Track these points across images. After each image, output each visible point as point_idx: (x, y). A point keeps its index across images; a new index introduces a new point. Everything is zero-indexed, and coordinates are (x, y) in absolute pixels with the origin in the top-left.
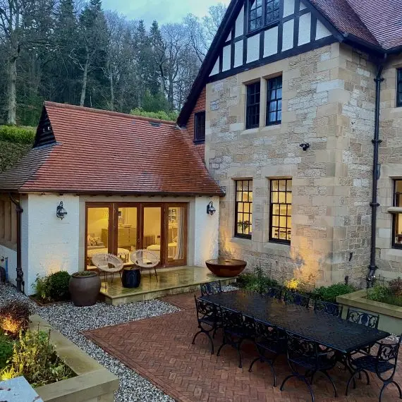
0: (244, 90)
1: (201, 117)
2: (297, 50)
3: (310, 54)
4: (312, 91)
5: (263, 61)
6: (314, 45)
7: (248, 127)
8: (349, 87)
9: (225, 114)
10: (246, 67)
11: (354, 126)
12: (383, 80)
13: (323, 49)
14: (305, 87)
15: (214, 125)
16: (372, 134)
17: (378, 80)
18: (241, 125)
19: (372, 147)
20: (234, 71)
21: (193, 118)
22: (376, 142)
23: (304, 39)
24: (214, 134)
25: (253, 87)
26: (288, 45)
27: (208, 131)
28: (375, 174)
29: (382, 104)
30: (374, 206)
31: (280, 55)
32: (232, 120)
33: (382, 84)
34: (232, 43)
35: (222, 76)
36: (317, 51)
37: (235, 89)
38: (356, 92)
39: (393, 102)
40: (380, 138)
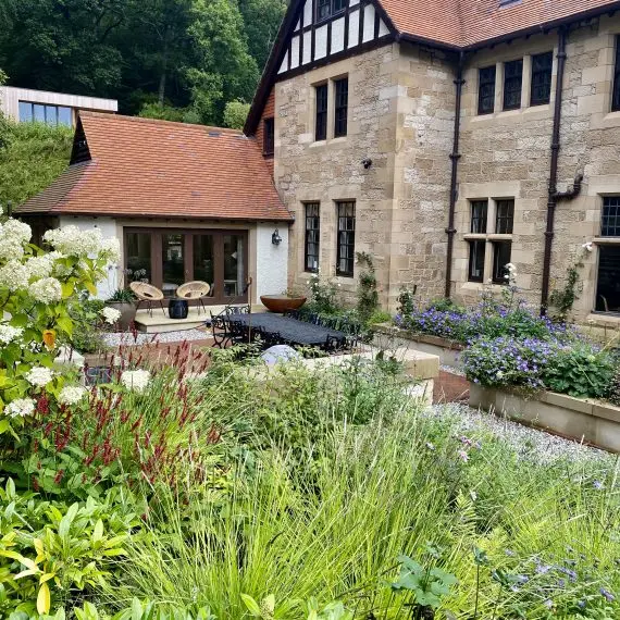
0: (313, 94)
1: (270, 123)
2: (362, 48)
3: (374, 53)
4: (375, 99)
5: (331, 59)
6: (377, 43)
7: (318, 138)
8: (414, 94)
9: (294, 122)
10: (316, 64)
11: (422, 140)
12: (464, 82)
13: (386, 48)
14: (369, 92)
15: (283, 135)
16: (450, 148)
17: (459, 83)
18: (308, 137)
19: (450, 163)
20: (302, 70)
21: (262, 126)
22: (455, 158)
23: (368, 36)
24: (283, 147)
25: (321, 89)
26: (353, 42)
27: (277, 143)
28: (453, 196)
29: (463, 112)
30: (451, 233)
31: (346, 54)
32: (301, 130)
33: (463, 87)
34: (300, 34)
35: (291, 74)
36: (381, 51)
37: (304, 91)
38: (426, 99)
39: (474, 109)
40: (460, 152)
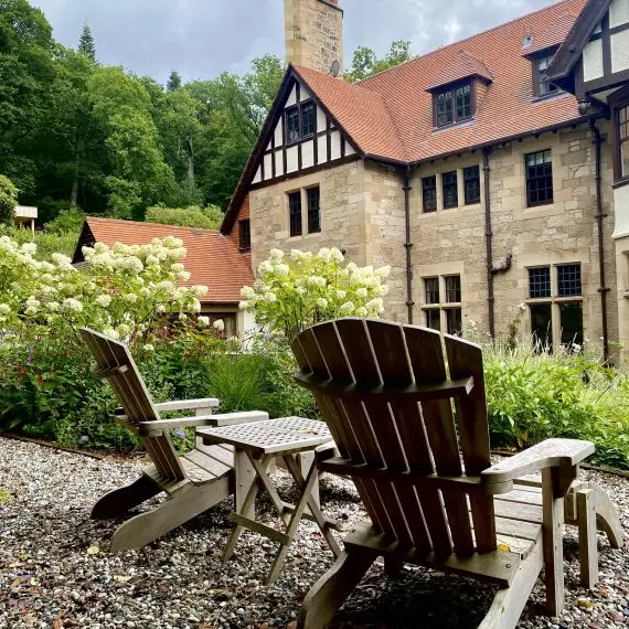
0: (286, 200)
1: (246, 225)
2: (330, 164)
3: (341, 168)
4: (345, 202)
5: (301, 172)
6: (343, 160)
7: (293, 234)
8: (376, 198)
9: (270, 222)
10: (287, 177)
11: (384, 233)
12: (410, 189)
13: (352, 164)
14: (339, 198)
15: (259, 233)
16: (404, 238)
17: (407, 189)
18: (286, 232)
19: (405, 250)
20: (275, 181)
21: (237, 226)
22: (408, 246)
23: (336, 155)
24: (260, 243)
25: (294, 197)
26: (322, 159)
27: (254, 240)
28: (409, 275)
29: (411, 211)
30: (410, 305)
31: (316, 168)
32: (277, 228)
33: (410, 192)
34: (272, 152)
35: (264, 184)
36: (347, 166)
37: (278, 198)
38: (384, 202)
39: (420, 208)
40: (412, 242)
